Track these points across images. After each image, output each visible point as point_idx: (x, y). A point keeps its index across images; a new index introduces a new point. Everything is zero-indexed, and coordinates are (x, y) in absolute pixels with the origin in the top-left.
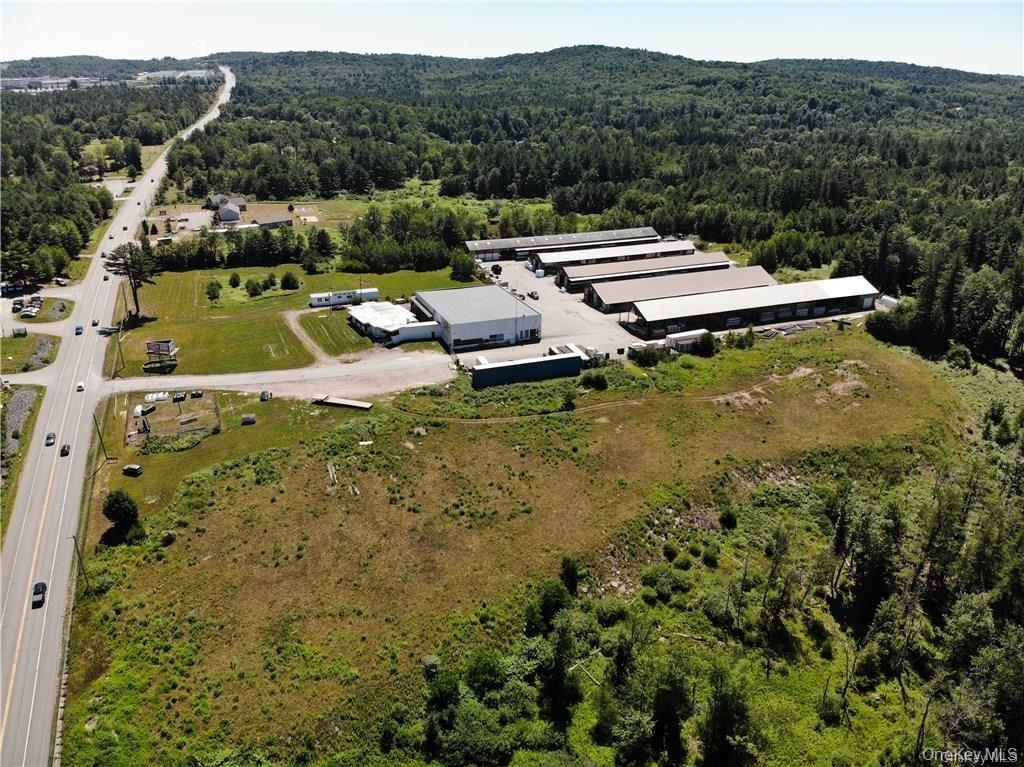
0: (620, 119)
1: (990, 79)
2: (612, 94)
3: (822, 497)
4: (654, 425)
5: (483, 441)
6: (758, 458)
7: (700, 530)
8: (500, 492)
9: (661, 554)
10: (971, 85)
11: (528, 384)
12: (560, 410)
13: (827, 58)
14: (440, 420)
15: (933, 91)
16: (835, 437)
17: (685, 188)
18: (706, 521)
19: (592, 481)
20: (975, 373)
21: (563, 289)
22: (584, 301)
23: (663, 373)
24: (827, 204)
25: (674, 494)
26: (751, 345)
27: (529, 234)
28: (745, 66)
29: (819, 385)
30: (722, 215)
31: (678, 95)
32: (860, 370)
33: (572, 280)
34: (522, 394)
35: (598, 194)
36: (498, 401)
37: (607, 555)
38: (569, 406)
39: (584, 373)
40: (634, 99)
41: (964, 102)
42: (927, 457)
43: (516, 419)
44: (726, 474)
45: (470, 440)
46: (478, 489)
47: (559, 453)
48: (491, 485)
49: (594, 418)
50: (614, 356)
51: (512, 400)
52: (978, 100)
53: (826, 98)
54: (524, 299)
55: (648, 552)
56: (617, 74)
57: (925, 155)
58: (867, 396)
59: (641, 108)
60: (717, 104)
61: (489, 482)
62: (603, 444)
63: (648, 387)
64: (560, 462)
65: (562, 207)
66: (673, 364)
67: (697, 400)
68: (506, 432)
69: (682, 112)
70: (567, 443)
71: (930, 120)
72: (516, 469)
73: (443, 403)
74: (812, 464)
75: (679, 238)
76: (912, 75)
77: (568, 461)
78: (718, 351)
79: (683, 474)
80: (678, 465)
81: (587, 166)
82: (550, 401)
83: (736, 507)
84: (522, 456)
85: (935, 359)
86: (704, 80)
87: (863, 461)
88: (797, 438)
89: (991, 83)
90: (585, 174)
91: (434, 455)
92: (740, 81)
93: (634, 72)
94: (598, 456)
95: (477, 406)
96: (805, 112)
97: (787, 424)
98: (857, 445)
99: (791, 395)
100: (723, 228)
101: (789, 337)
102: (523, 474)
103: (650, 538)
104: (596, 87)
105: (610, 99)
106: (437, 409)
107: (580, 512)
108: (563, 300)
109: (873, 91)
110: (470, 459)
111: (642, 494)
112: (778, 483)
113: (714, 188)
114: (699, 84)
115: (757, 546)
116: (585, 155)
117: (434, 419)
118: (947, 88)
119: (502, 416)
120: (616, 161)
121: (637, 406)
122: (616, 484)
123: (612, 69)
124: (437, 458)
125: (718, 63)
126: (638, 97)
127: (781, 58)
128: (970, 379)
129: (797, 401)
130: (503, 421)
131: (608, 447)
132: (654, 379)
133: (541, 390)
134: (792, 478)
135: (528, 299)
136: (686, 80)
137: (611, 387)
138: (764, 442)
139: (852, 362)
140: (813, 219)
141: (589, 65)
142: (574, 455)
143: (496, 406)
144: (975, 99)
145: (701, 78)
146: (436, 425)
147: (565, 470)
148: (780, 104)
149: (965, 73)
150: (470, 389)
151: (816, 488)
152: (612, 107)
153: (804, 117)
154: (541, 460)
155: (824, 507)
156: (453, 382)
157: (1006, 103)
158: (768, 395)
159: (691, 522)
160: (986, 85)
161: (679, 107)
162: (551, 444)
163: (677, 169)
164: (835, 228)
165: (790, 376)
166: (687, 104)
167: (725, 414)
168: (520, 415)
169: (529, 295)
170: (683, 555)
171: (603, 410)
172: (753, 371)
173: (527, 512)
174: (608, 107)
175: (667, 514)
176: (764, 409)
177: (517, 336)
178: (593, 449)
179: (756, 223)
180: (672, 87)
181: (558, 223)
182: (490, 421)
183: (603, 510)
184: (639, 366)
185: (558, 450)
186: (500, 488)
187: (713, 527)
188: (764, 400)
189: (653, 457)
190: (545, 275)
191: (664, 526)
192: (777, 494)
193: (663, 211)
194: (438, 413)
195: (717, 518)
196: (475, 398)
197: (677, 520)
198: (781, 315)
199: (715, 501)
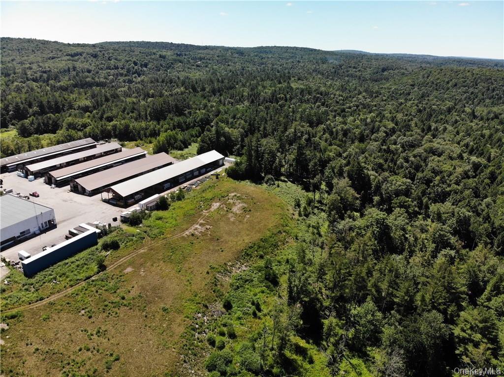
0: (35, 77)
1: (206, 48)
2: (24, 63)
3: (260, 271)
4: (162, 262)
5: (56, 317)
6: (224, 262)
7: (218, 319)
8: (89, 353)
9: (208, 345)
10: (200, 51)
11: (67, 261)
12: (98, 273)
13: (132, 41)
14: (14, 312)
15: (185, 55)
16: (250, 236)
17: (97, 113)
18: (218, 311)
19: (146, 316)
20: (278, 186)
21: (53, 186)
22: (71, 191)
23: (149, 227)
24: (176, 115)
25: (197, 303)
26: (184, 197)
27: (12, 154)
28: (94, 46)
29: (227, 211)
30: (127, 126)
31: (63, 62)
32: (239, 198)
33: (58, 179)
34: (65, 269)
35: (46, 122)
36: (50, 281)
37: (182, 364)
38: (102, 267)
39: (101, 242)
40: (38, 65)
41: (201, 59)
42: (287, 233)
43: (70, 291)
44: (215, 278)
45: (44, 320)
46: (72, 357)
47: (115, 305)
48: (80, 350)
49: (123, 270)
50: (114, 224)
51: (60, 277)
52: (206, 58)
53: (140, 60)
54: (29, 198)
55: (202, 349)
56: (23, 52)
57: (203, 86)
58: (250, 211)
59: (45, 70)
60: (86, 66)
61: (78, 348)
62: (138, 287)
63: (144, 238)
64: (118, 312)
65: (24, 132)
66: (150, 219)
67: (175, 237)
68: (68, 303)
69: (69, 71)
70: (115, 295)
71: (191, 69)
72: (92, 330)
73: (10, 297)
74: (248, 255)
75: (106, 141)
76: (173, 48)
77: (122, 308)
78: (170, 205)
79: (194, 287)
80: (188, 283)
81: (30, 106)
82: (88, 268)
83: (227, 295)
84: (90, 317)
85: (260, 184)
86: (74, 53)
87: (267, 245)
88: (235, 243)
89: (207, 50)
90: (31, 111)
91: (23, 343)
92: (94, 53)
93: (33, 51)
94: (139, 296)
95: (37, 290)
96: (133, 68)
97: (226, 237)
98: (261, 238)
99: (218, 219)
100: (130, 133)
101: (198, 188)
102: (99, 332)
103: (198, 339)
104: (13, 60)
105: (24, 66)
106: (7, 304)
107: (151, 342)
108: (56, 193)
109: (161, 56)
110: (53, 335)
111: (180, 312)
112: (238, 271)
113: (114, 112)
114: (72, 56)
115: (247, 313)
116: (28, 100)
117: (9, 313)
118: (190, 53)
119: (58, 292)
120: (48, 102)
121: (145, 252)
122: (161, 312)
123: (19, 50)
124: (27, 345)
125: (78, 44)
126: (40, 64)
127: (108, 41)
128: (278, 189)
129: (223, 223)
130: (61, 295)
131: (143, 288)
132: (145, 232)
133: (78, 262)
134: (243, 266)
135: (31, 197)
136: (65, 54)
137: (122, 246)
138: (222, 251)
139: (233, 194)
140: (173, 123)
141: (4, 48)
142: (125, 302)
143: (51, 285)
144: (204, 58)
145: (73, 53)
146: (13, 317)
147: (124, 316)
148: (120, 64)
149: (195, 46)
150: (24, 280)
151: (255, 267)
152: (27, 71)
153: (134, 70)
154: (105, 315)
155: (264, 276)
156: (9, 277)
157: (217, 58)
158: (208, 224)
159: (212, 316)
160: (205, 51)
161: (66, 68)
162: (105, 301)
163: (88, 103)
164: (185, 127)
165: (211, 209)
166: (71, 66)
167: (195, 242)
168: (71, 286)
169: (31, 195)
170: (218, 339)
171: (125, 263)
172: (193, 212)
173: (117, 359)
174: (25, 71)
175: (199, 318)
176: (211, 232)
177: (39, 227)
178: (134, 293)
179: (146, 129)
180: (58, 58)
181: (29, 144)
182: (53, 298)
183: (165, 334)
184: (132, 226)
185: (112, 303)
186: (88, 350)
187: (223, 313)
188: (208, 227)
189: (172, 284)
190: (35, 179)
191: (201, 327)
192: (241, 278)
193: (93, 128)
194: (9, 306)
195: (222, 306)
196: (32, 284)
197: (205, 318)
198: (188, 177)
199: (217, 297)
